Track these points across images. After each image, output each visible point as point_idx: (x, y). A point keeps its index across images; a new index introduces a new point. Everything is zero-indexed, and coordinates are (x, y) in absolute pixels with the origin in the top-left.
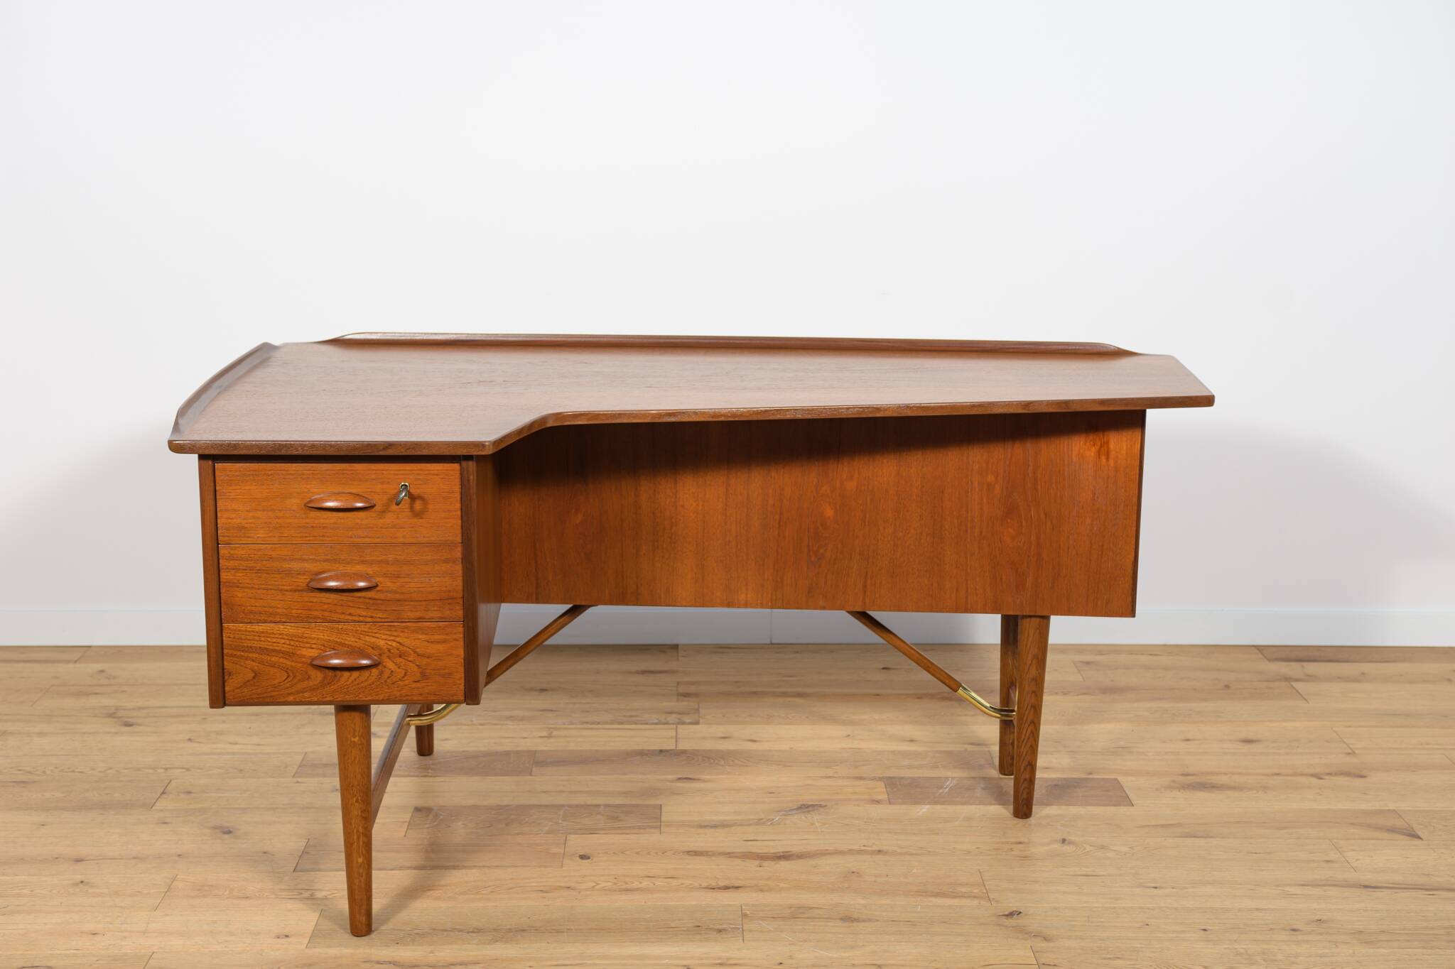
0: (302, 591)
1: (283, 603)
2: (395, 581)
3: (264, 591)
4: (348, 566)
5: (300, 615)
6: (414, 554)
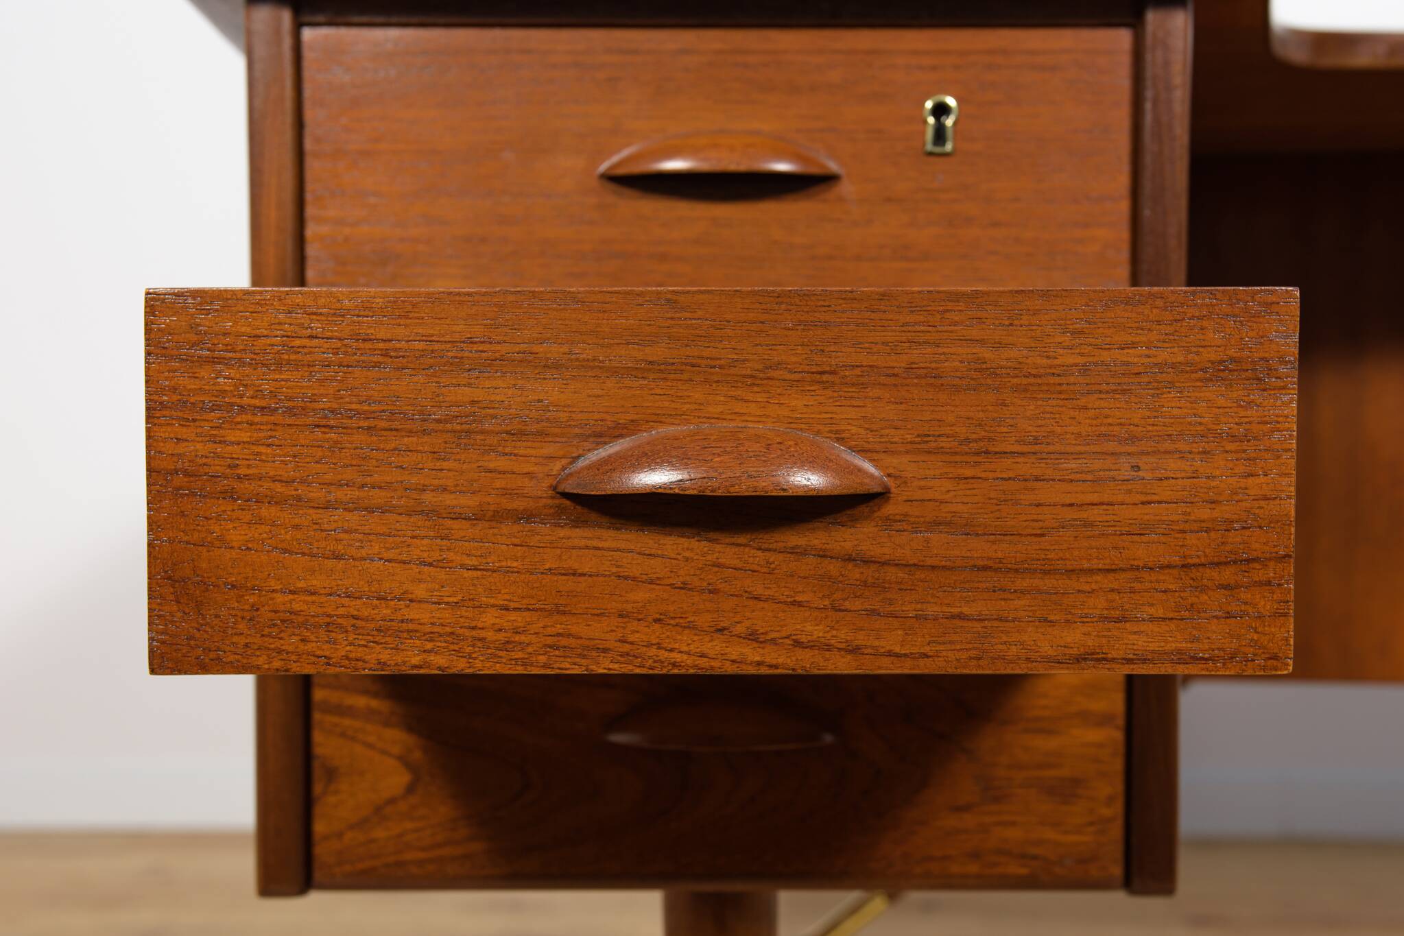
0: (527, 516)
1: (442, 575)
2: (969, 472)
3: (353, 518)
4: (750, 397)
5: (517, 638)
6: (1067, 339)
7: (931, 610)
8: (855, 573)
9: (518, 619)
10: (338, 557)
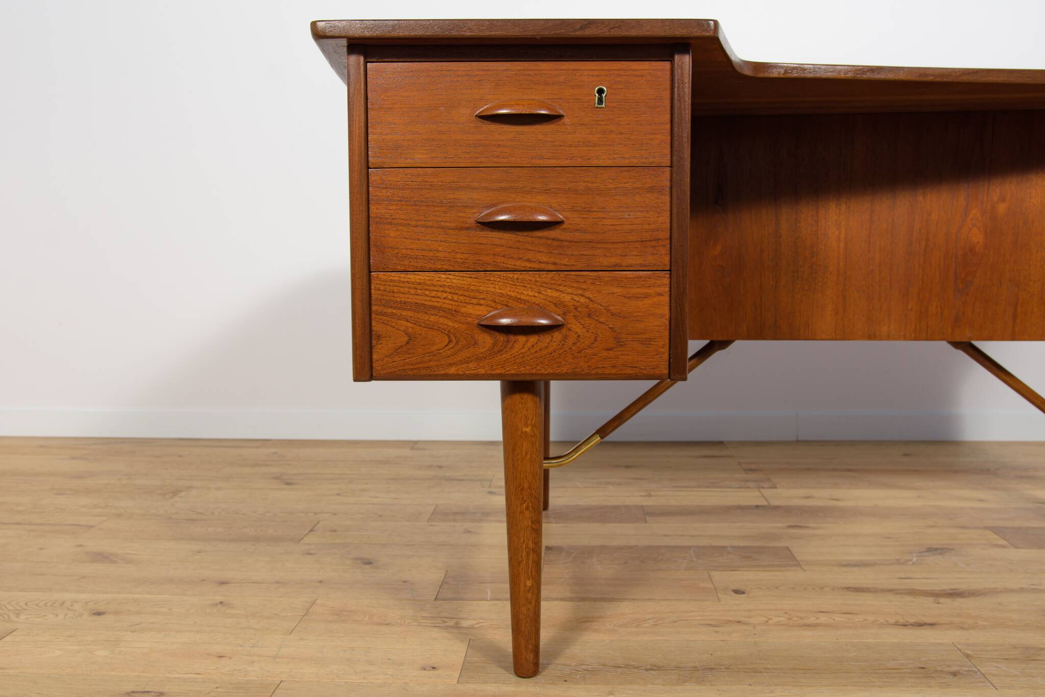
1: (446, 244)
2: (585, 216)
3: (423, 229)
4: (527, 196)
5: (466, 261)
6: (610, 181)
7: (575, 253)
8: (556, 243)
9: (466, 256)
10: (419, 240)
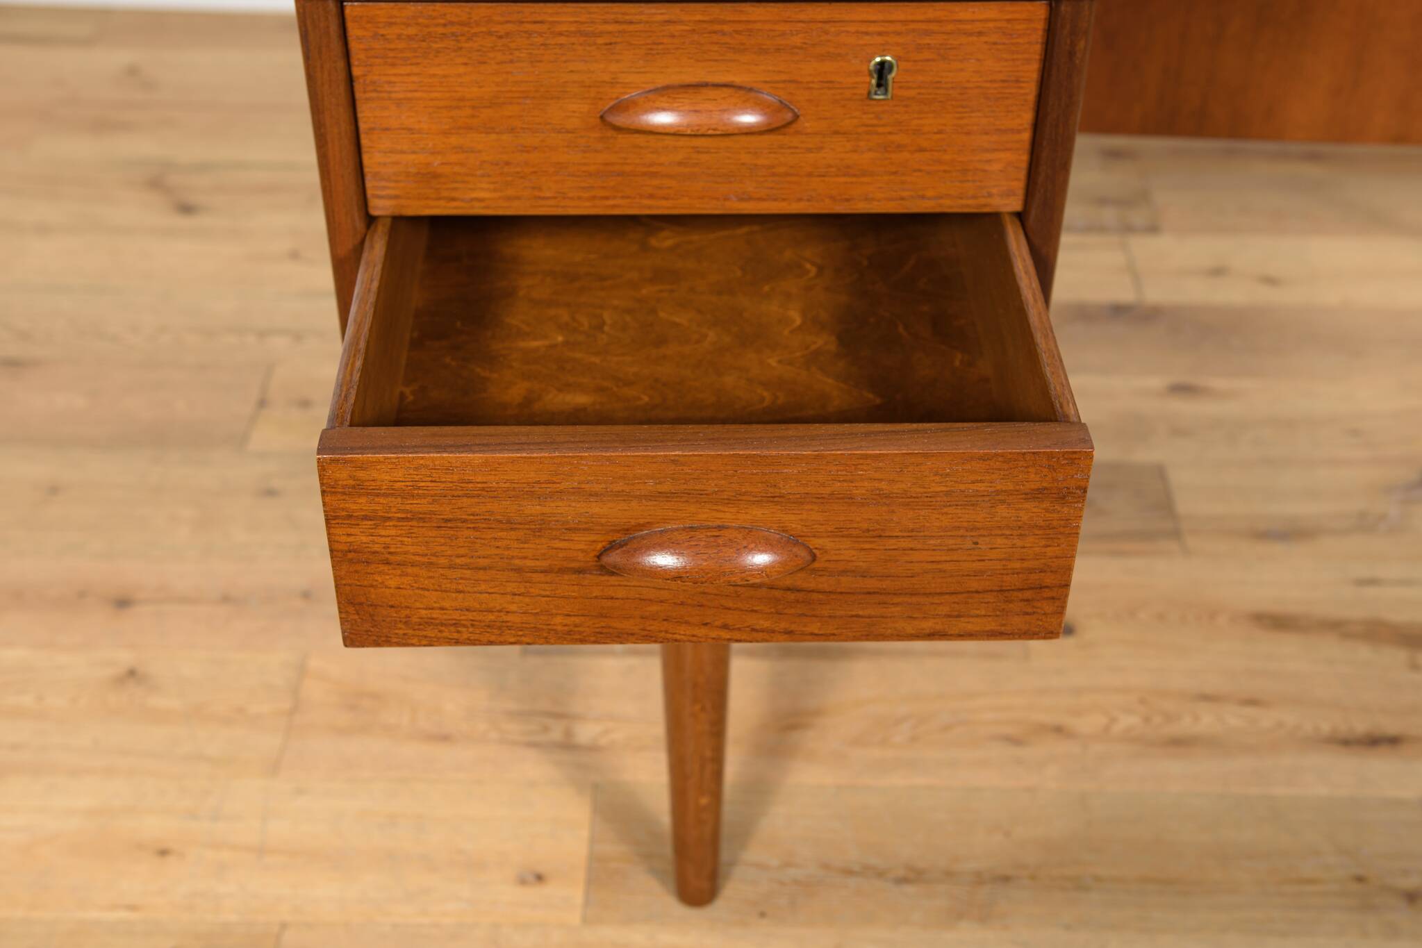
0: (580, 571)
1: (527, 600)
2: (867, 546)
3: (468, 573)
4: (726, 510)
5: (576, 629)
6: (937, 479)
7: (838, 613)
8: (792, 596)
9: (577, 620)
10: (460, 592)
